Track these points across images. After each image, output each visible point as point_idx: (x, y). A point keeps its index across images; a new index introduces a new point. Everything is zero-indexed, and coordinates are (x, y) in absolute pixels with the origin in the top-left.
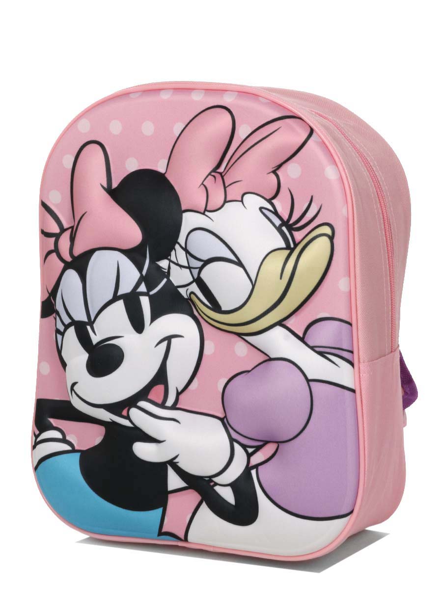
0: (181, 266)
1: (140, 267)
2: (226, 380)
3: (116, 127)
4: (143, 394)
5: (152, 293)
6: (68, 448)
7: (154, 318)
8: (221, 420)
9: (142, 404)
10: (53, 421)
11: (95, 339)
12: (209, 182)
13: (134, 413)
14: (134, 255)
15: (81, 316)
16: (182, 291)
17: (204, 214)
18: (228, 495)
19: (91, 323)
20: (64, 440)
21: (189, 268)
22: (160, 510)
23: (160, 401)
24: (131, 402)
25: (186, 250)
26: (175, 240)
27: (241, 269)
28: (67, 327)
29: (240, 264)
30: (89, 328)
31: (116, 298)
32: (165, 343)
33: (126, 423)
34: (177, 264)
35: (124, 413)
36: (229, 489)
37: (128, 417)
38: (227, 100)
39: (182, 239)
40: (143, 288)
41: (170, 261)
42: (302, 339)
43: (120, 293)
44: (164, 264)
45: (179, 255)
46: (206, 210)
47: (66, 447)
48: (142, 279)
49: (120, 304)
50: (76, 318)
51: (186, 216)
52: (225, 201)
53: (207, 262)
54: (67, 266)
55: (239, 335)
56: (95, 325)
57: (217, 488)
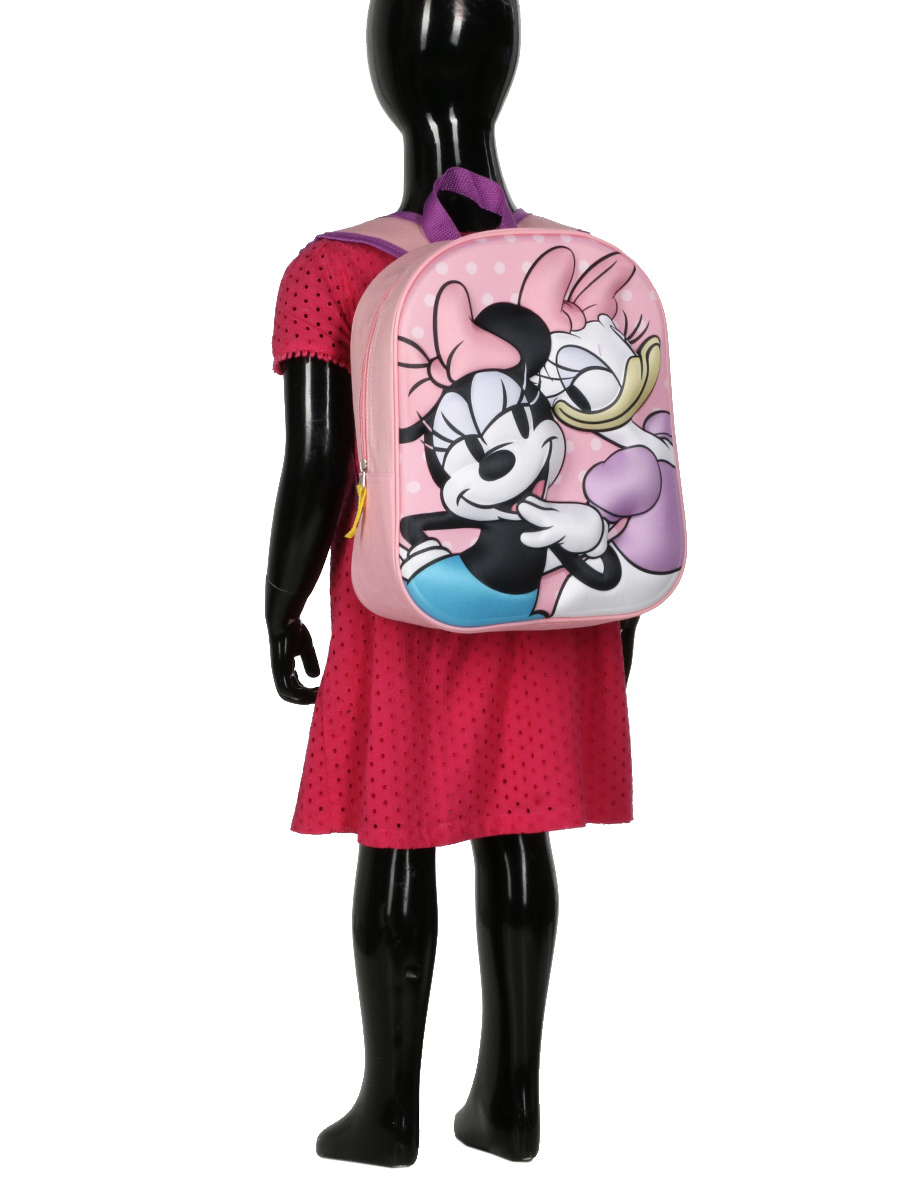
0: (552, 379)
1: (520, 383)
2: (585, 472)
3: (472, 268)
4: (529, 491)
5: (531, 404)
6: (445, 553)
7: (535, 425)
8: (587, 504)
9: (530, 499)
10: (429, 533)
11: (486, 448)
12: (566, 309)
13: (523, 508)
14: (514, 373)
15: (470, 430)
16: (551, 400)
17: (570, 333)
18: (598, 565)
19: (481, 435)
20: (441, 547)
21: (560, 379)
22: (536, 591)
23: (540, 495)
24: (520, 498)
25: (557, 365)
26: (545, 358)
27: (611, 375)
28: (453, 443)
29: (609, 370)
30: (479, 439)
31: (505, 410)
32: (548, 444)
33: (515, 517)
34: (549, 378)
35: (514, 508)
36: (600, 561)
37: (517, 512)
38: (566, 241)
39: (552, 357)
40: (525, 401)
41: (540, 376)
42: (643, 429)
43: (508, 406)
44: (535, 379)
45: (549, 369)
46: (571, 330)
47: (443, 553)
48: (523, 393)
49: (510, 415)
50: (466, 433)
51: (554, 337)
52: (586, 323)
53: (581, 372)
54: (446, 390)
55: (597, 432)
56: (484, 437)
57: (590, 562)
